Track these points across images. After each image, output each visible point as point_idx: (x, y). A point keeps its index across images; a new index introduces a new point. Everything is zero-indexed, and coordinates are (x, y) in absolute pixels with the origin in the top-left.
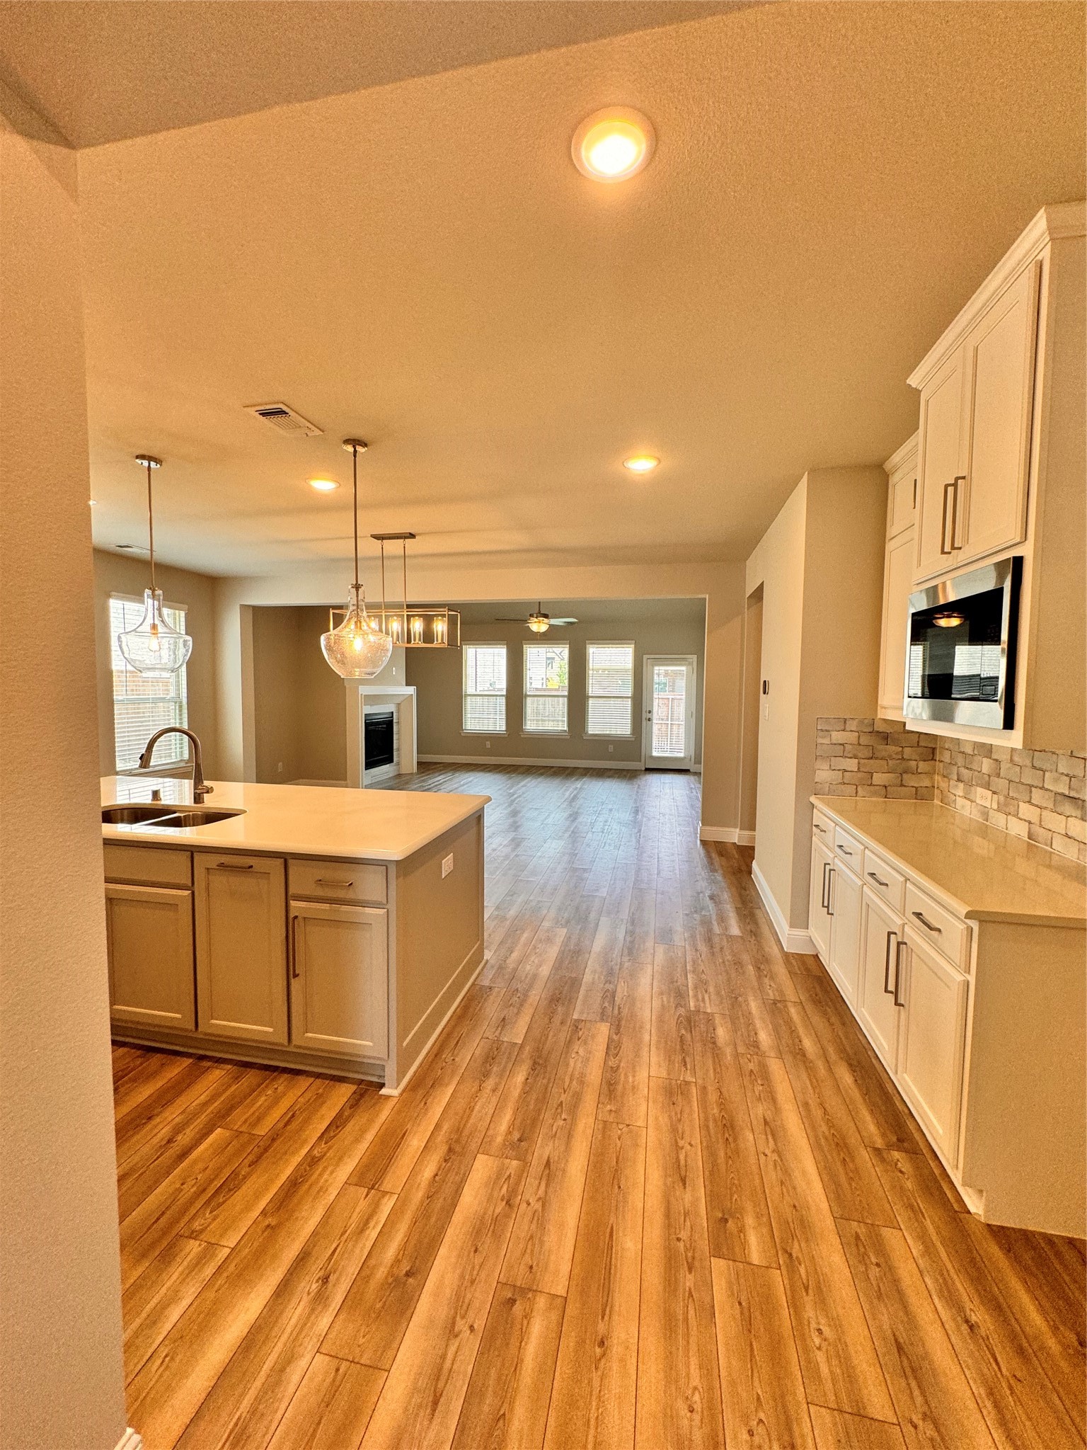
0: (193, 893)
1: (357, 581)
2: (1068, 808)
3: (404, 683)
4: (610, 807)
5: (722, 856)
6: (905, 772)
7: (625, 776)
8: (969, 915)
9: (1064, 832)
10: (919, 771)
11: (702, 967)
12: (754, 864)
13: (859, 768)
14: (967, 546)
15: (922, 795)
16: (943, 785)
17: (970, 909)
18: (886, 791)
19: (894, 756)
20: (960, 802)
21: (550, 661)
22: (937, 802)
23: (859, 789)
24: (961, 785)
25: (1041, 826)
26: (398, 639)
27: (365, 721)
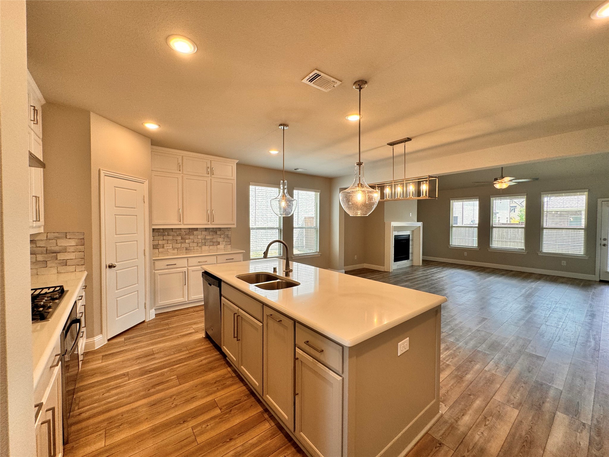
0: (263, 325)
1: (360, 161)
3: (417, 221)
21: (513, 209)
26: (400, 196)
27: (395, 238)
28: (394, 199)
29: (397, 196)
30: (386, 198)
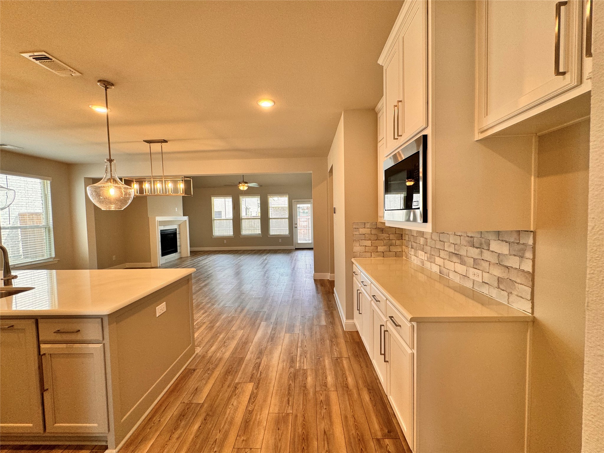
1: (110, 157)
2: (455, 259)
3: (183, 215)
4: (277, 267)
5: (322, 286)
6: (391, 245)
7: (286, 252)
8: (412, 320)
9: (453, 270)
10: (397, 244)
11: (305, 344)
12: (334, 288)
13: (371, 245)
14: (404, 134)
15: (398, 255)
16: (406, 250)
17: (412, 317)
18: (383, 254)
19: (386, 238)
20: (413, 257)
22: (404, 258)
23: (372, 254)
24: (413, 250)
25: (444, 267)
26: (160, 192)
27: (161, 233)
28: (154, 195)
29: (157, 191)
30: (146, 193)
